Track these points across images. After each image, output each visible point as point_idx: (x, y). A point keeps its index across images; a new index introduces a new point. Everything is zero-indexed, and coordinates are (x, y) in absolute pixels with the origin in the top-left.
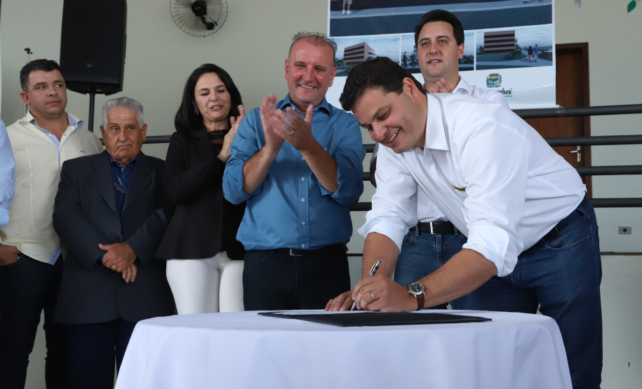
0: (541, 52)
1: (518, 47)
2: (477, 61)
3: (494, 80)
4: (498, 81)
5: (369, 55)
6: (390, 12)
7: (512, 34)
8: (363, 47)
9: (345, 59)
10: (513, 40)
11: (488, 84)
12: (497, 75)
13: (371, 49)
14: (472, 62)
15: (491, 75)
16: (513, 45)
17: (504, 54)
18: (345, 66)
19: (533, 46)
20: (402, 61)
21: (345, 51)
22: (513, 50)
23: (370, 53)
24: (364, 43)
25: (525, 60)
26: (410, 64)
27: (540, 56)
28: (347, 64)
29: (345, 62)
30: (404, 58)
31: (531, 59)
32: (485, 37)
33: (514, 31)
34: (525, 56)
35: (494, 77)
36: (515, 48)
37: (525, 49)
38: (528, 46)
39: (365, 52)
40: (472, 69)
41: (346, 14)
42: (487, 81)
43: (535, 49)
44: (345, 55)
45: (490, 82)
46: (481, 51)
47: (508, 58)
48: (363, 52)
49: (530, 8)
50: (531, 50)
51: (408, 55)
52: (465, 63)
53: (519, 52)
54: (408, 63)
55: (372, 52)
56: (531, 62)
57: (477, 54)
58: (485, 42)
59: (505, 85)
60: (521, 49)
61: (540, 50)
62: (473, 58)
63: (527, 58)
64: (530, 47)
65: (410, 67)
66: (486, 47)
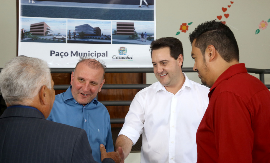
0: (148, 36)
1: (135, 32)
2: (113, 38)
3: (123, 51)
4: (125, 52)
5: (47, 30)
6: (60, 5)
7: (132, 25)
8: (43, 25)
9: (31, 31)
10: (133, 28)
11: (119, 53)
12: (124, 48)
13: (48, 26)
14: (110, 39)
15: (121, 48)
16: (133, 31)
17: (128, 36)
18: (31, 36)
19: (144, 33)
20: (68, 35)
21: (31, 26)
22: (133, 34)
23: (47, 29)
24: (43, 22)
25: (139, 41)
26: (73, 38)
27: (147, 39)
28: (32, 34)
29: (31, 33)
30: (69, 34)
31: (143, 40)
32: (117, 25)
33: (133, 23)
34: (140, 38)
35: (122, 49)
36: (133, 33)
37: (140, 34)
38: (141, 33)
39: (44, 28)
40: (110, 43)
41: (31, 3)
42: (119, 51)
43: (145, 34)
44: (31, 29)
45: (120, 51)
46: (115, 33)
47: (130, 39)
48: (43, 28)
49: (142, 11)
50: (142, 35)
51: (72, 32)
52: (106, 39)
53: (136, 35)
54: (72, 37)
55: (49, 28)
56: (143, 42)
57: (113, 34)
58: (117, 28)
59: (129, 54)
60: (137, 34)
61: (148, 35)
62: (110, 37)
63: (141, 39)
64: (142, 33)
65: (73, 39)
66: (118, 31)
